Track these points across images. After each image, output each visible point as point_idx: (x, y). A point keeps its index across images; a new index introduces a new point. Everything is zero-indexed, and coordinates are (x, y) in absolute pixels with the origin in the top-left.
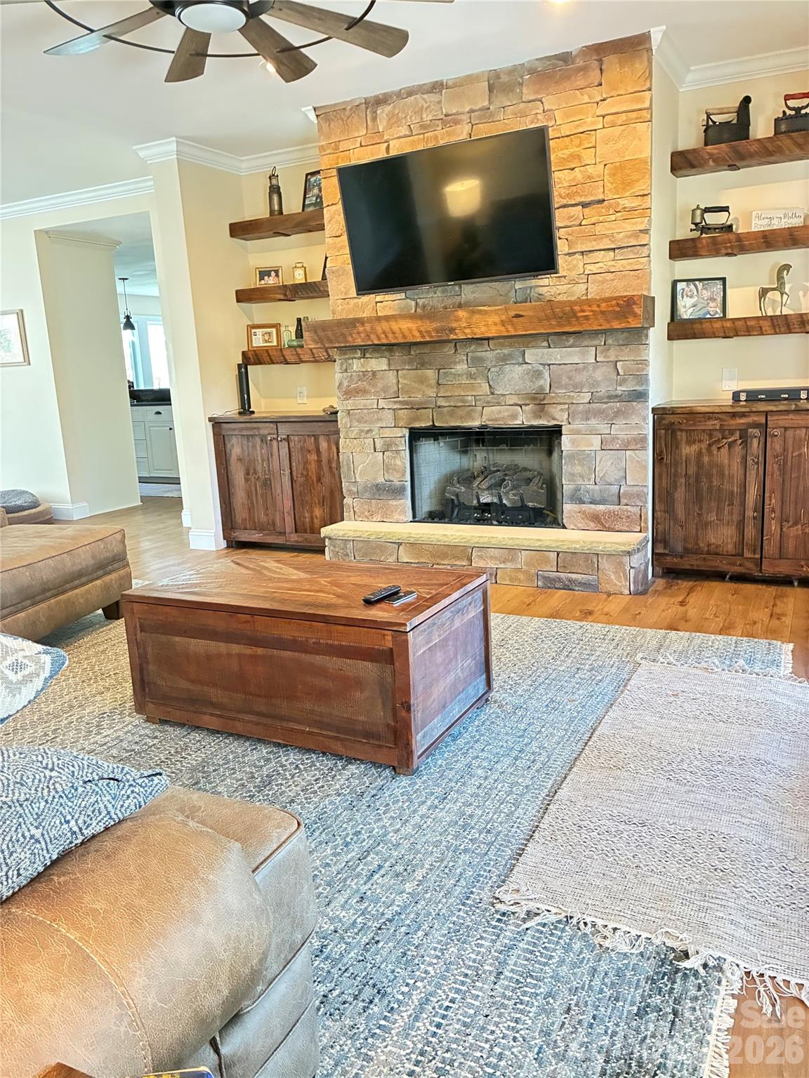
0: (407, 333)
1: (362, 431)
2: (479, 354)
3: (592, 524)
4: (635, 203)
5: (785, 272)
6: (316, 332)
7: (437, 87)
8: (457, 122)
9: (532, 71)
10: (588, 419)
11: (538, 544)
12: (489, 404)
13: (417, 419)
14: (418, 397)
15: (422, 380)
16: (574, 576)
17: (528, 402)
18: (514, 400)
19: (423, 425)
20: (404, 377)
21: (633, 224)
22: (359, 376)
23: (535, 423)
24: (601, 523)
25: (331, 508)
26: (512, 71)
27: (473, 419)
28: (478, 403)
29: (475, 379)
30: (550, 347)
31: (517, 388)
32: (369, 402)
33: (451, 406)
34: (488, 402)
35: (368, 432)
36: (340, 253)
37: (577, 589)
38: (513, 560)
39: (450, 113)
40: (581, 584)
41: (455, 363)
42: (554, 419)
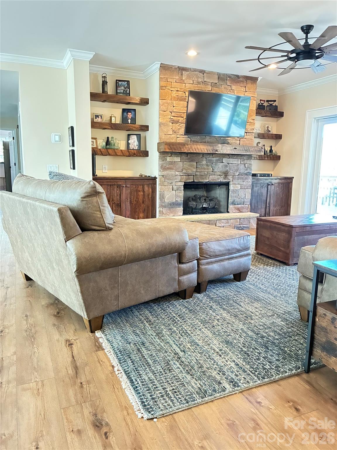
0: (203, 150)
1: (169, 183)
2: (210, 159)
3: (237, 211)
4: (252, 121)
5: (259, 144)
6: (170, 146)
7: (203, 72)
8: (208, 85)
9: (229, 77)
10: (238, 180)
11: (237, 217)
12: (212, 175)
13: (189, 179)
14: (190, 172)
15: (192, 166)
16: (244, 225)
17: (223, 174)
18: (219, 174)
19: (190, 181)
20: (185, 164)
21: (251, 127)
22: (169, 163)
23: (224, 181)
24: (239, 210)
25: (147, 213)
26: (224, 75)
27: (207, 180)
28: (208, 174)
29: (208, 166)
30: (229, 158)
31: (221, 170)
32: (172, 172)
33: (200, 175)
34: (211, 174)
35: (171, 183)
36: (165, 117)
37: (245, 229)
38: (228, 223)
39: (207, 81)
40: (246, 227)
41: (203, 161)
42: (229, 180)
